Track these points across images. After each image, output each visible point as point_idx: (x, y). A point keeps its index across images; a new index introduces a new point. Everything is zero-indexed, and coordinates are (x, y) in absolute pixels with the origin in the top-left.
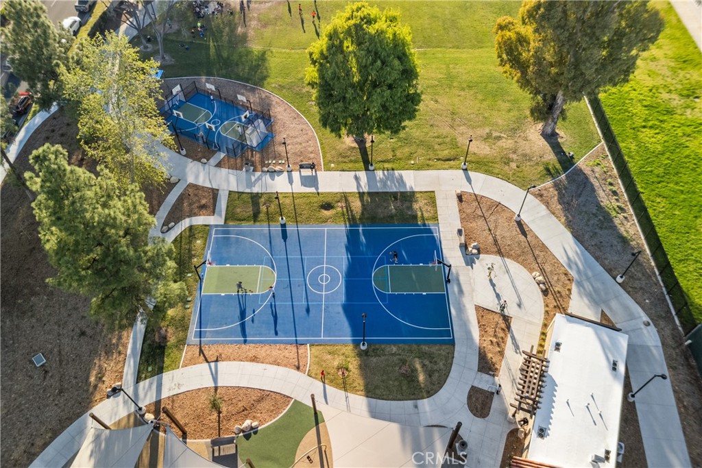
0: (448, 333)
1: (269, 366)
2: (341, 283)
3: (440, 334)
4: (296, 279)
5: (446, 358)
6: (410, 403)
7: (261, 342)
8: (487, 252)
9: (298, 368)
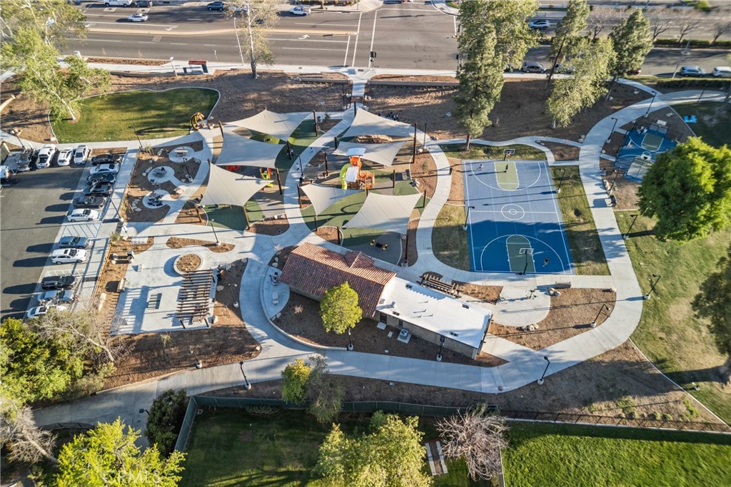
0: (479, 269)
1: (450, 189)
2: (510, 220)
3: (478, 264)
4: (511, 199)
5: (461, 266)
6: (431, 246)
7: (465, 187)
8: (552, 301)
9: (448, 200)
